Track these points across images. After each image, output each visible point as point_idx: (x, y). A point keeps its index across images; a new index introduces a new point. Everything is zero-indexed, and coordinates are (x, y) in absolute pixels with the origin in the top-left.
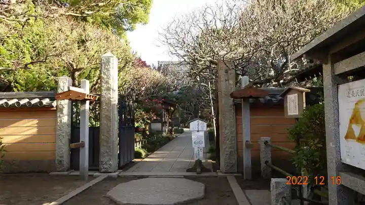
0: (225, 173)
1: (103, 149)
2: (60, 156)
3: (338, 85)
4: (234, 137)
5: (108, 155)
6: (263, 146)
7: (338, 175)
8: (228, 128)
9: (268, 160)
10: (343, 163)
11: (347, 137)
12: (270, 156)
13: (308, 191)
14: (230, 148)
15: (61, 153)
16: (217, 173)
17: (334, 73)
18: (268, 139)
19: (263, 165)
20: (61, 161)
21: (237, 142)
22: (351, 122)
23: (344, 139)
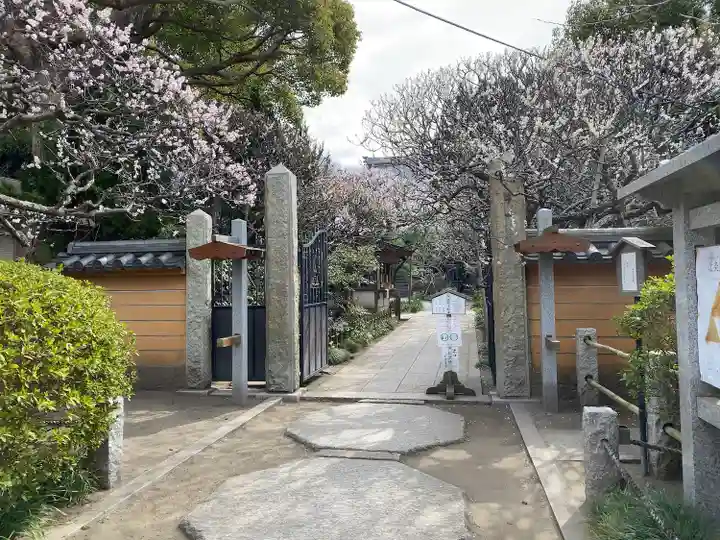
0: (506, 397)
1: (272, 348)
2: (193, 360)
3: (695, 247)
4: (523, 326)
5: (282, 359)
6: (580, 346)
7: (695, 401)
8: (511, 309)
9: (591, 373)
10: (704, 383)
11: (708, 339)
12: (595, 366)
13: (658, 432)
14: (517, 348)
15: (196, 354)
16: (490, 396)
17: (688, 225)
18: (590, 331)
19: (582, 383)
20: (194, 370)
21: (529, 337)
22: (713, 314)
23: (704, 341)
